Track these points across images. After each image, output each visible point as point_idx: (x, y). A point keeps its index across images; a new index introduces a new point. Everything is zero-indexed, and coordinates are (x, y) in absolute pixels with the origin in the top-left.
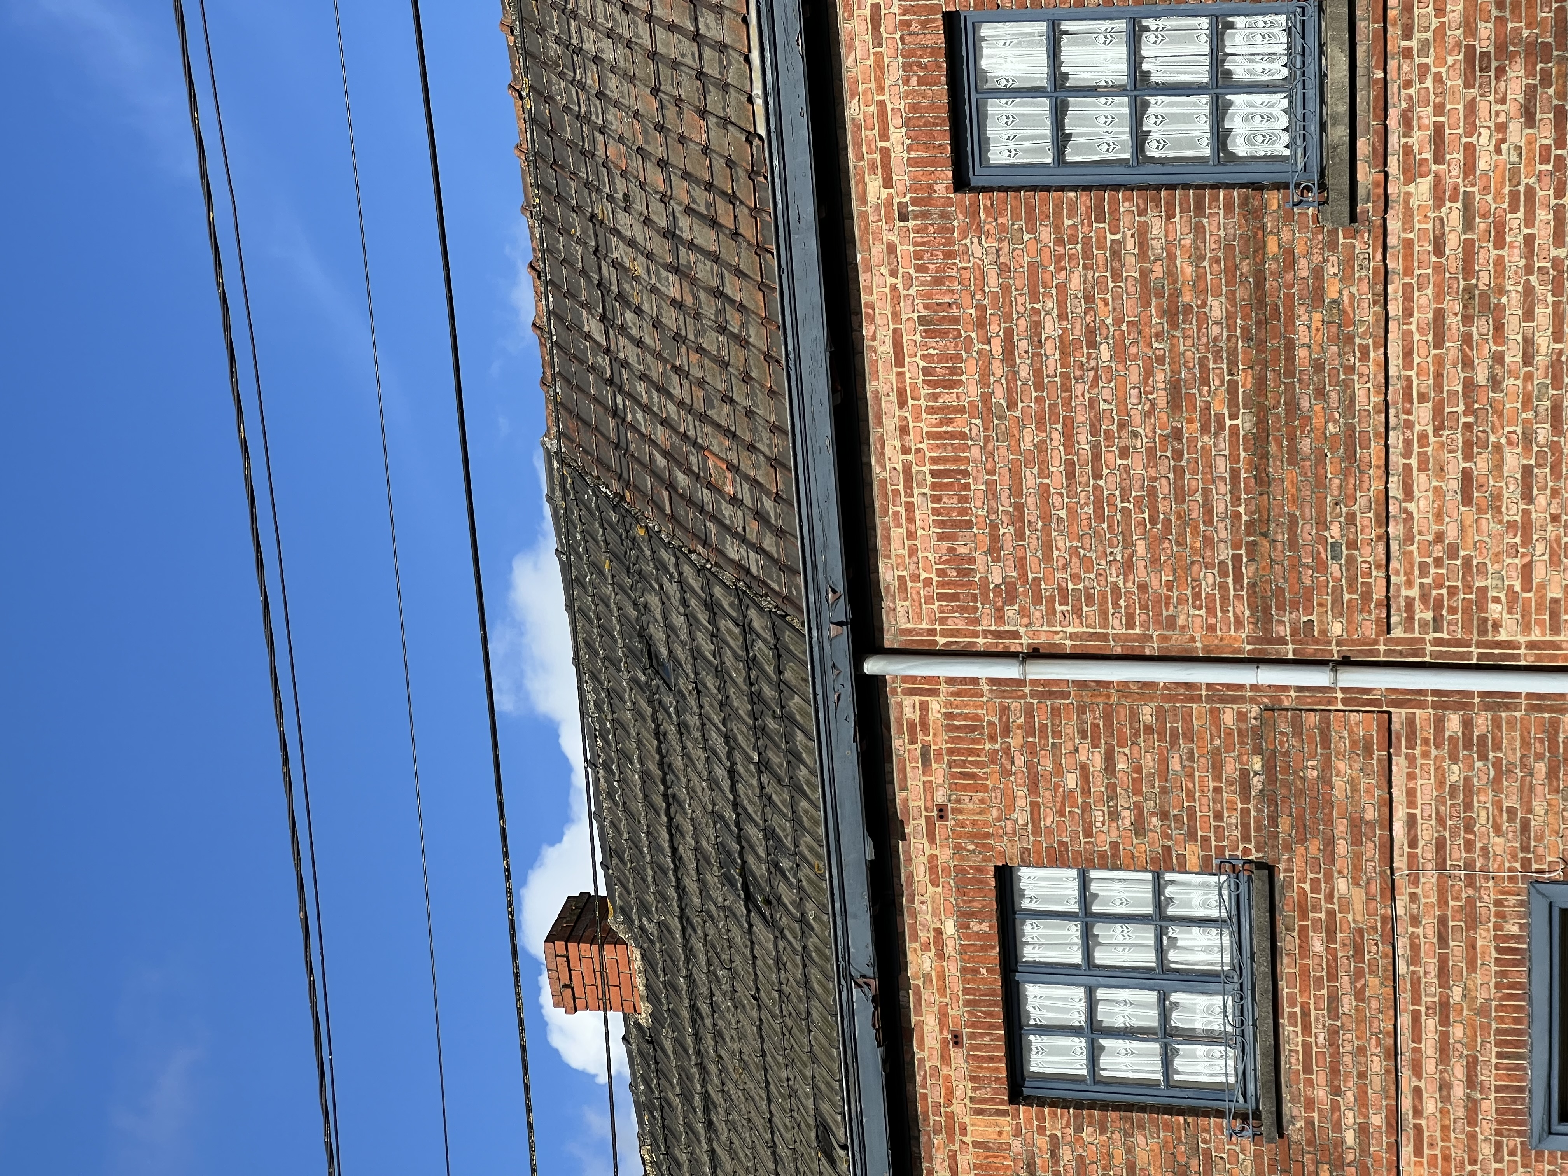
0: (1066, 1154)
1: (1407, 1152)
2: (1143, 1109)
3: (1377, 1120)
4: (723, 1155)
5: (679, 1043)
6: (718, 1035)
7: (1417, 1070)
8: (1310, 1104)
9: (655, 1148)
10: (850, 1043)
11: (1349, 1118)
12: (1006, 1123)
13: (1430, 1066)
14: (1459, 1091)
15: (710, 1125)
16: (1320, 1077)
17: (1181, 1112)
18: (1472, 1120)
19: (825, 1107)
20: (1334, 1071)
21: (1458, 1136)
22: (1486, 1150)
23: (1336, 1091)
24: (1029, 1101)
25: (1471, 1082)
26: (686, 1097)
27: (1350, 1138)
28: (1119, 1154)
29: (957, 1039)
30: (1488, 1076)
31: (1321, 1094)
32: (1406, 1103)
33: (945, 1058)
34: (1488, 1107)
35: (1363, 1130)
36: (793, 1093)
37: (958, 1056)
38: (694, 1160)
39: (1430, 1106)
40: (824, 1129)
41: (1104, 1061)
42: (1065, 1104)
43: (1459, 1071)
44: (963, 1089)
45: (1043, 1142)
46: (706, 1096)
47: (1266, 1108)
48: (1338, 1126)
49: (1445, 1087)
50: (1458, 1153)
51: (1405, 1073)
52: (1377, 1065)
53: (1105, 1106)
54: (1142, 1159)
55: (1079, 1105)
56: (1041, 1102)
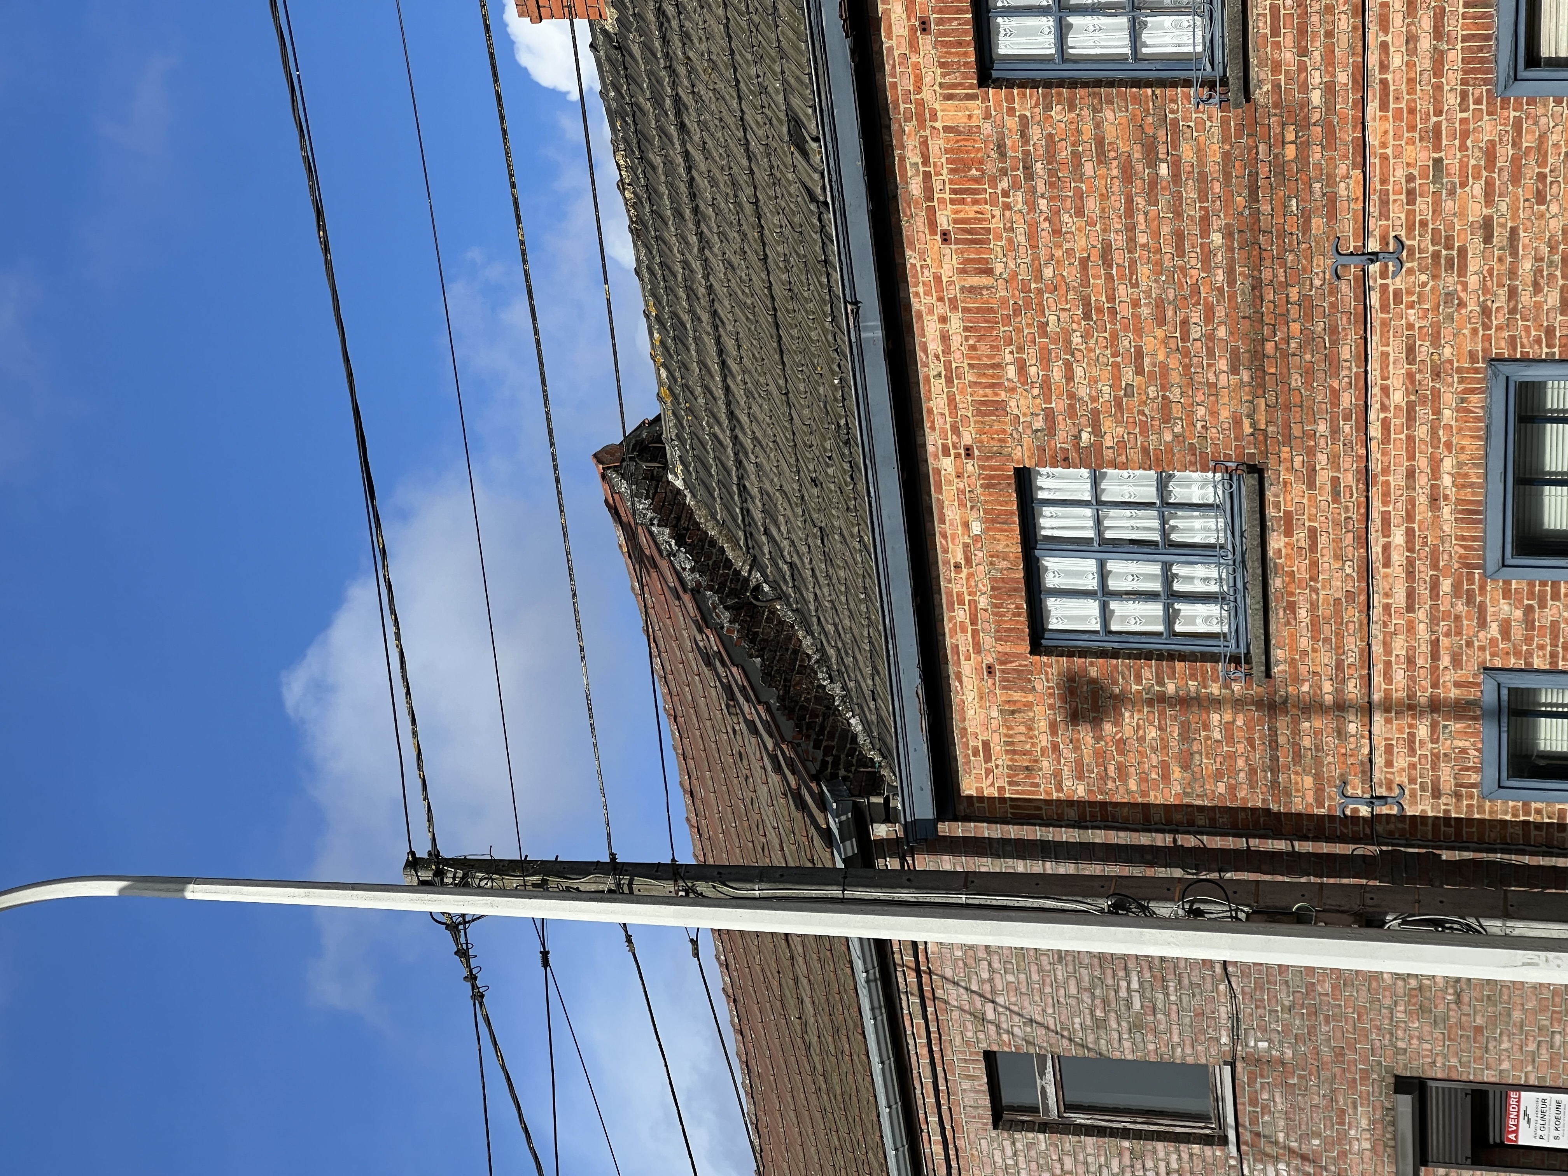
0: (1035, 133)
1: (1373, 107)
2: (1111, 84)
3: (1343, 78)
4: (697, 156)
5: (647, 47)
6: (685, 37)
7: (1384, 24)
8: (1277, 67)
9: (628, 155)
10: (818, 35)
11: (1316, 78)
12: (976, 107)
13: (1397, 21)
14: (1425, 43)
15: (682, 127)
16: (1287, 38)
17: (1149, 84)
18: (1438, 70)
19: (796, 102)
20: (1302, 32)
21: (1424, 88)
22: (1451, 100)
23: (1303, 52)
24: (998, 84)
25: (1438, 33)
26: (657, 101)
27: (1316, 97)
28: (1088, 130)
29: (924, 25)
30: (1455, 26)
31: (1288, 56)
32: (1373, 59)
33: (914, 46)
34: (1455, 57)
35: (1329, 89)
36: (763, 90)
37: (926, 43)
38: (668, 162)
39: (1397, 60)
40: (795, 124)
41: (1072, 39)
42: (1034, 84)
43: (1426, 23)
44: (932, 75)
45: (1012, 123)
46: (677, 99)
47: (1233, 74)
48: (1304, 87)
49: (1411, 39)
50: (1424, 105)
51: (1373, 28)
52: (1344, 23)
53: (1073, 84)
54: (1110, 133)
55: (1048, 84)
56: (1010, 84)
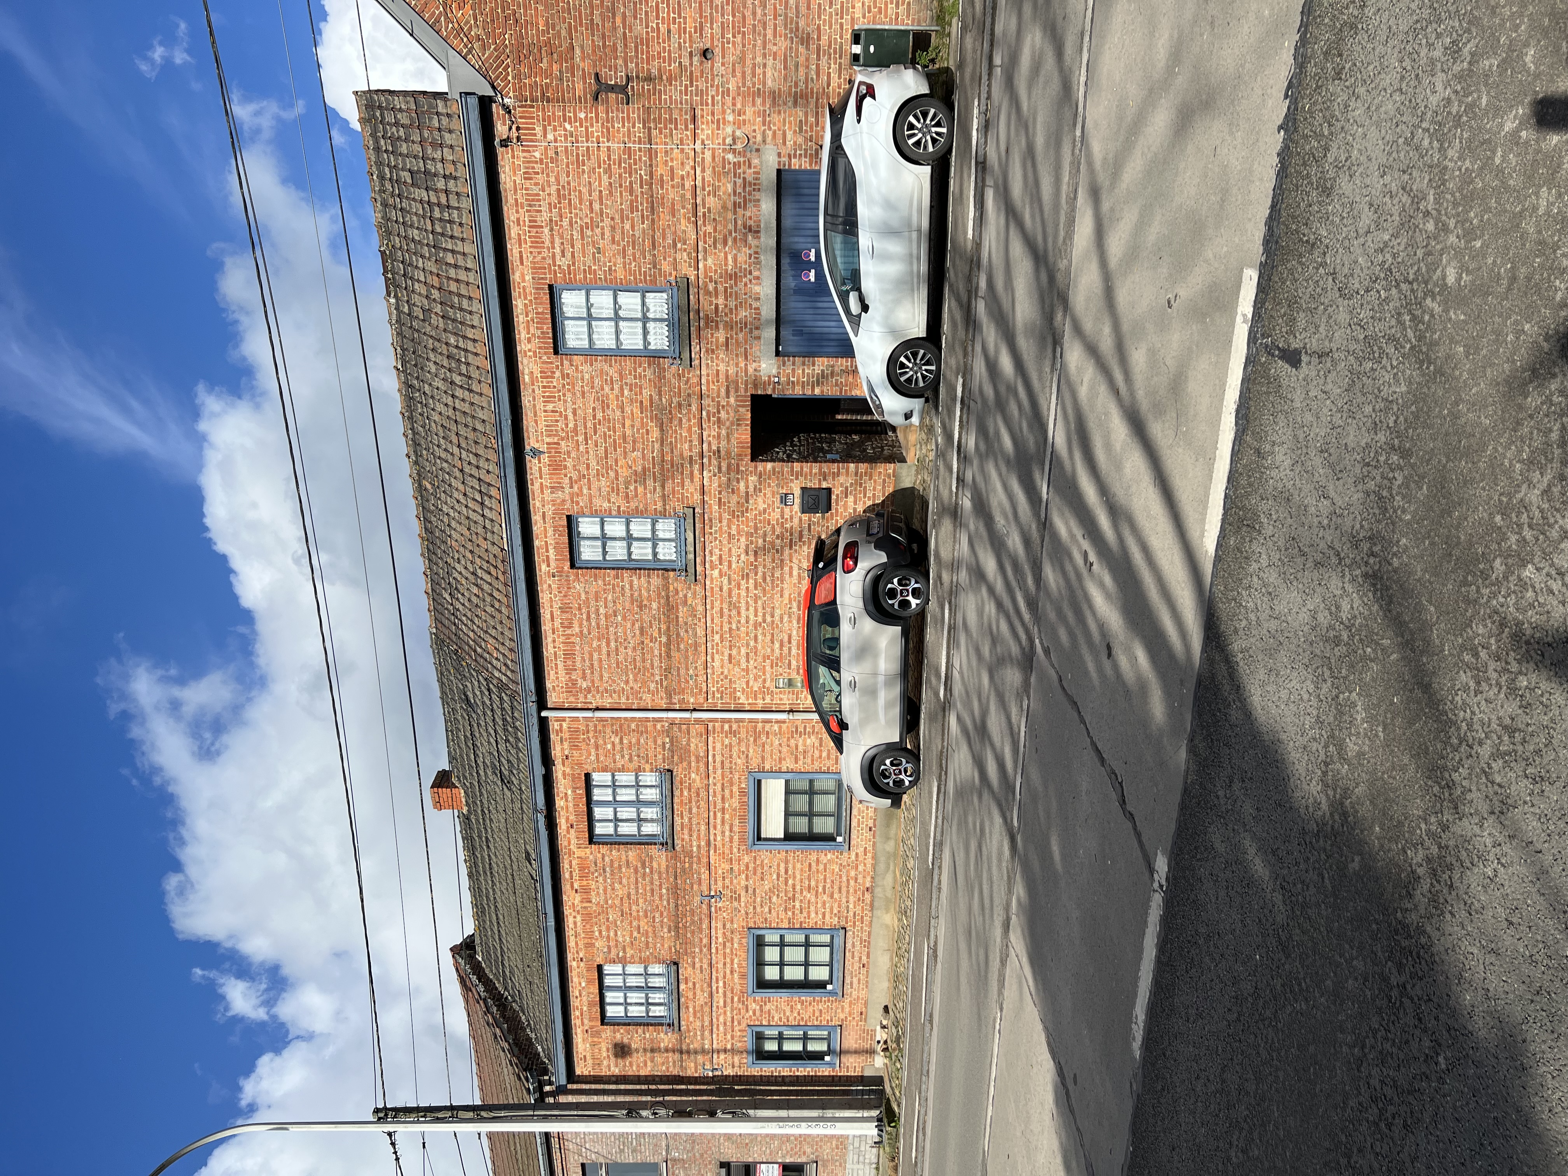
0: (607, 859)
1: (712, 852)
2: (631, 844)
3: (703, 843)
4: (493, 857)
5: (477, 820)
6: (491, 820)
7: (715, 828)
8: (683, 840)
9: (469, 851)
10: (537, 830)
11: (695, 843)
12: (588, 851)
13: (719, 827)
14: (727, 833)
15: (488, 847)
16: (686, 831)
17: (643, 844)
18: (731, 841)
19: (528, 847)
20: (690, 830)
21: (727, 846)
22: (735, 850)
23: (691, 836)
24: (595, 843)
25: (731, 831)
26: (480, 837)
27: (695, 849)
28: (624, 858)
29: (572, 826)
30: (736, 829)
31: (686, 837)
32: (712, 838)
33: (568, 832)
34: (736, 838)
35: (699, 846)
36: (517, 841)
37: (572, 831)
38: (482, 856)
39: (719, 838)
40: (528, 855)
41: (619, 829)
42: (606, 844)
43: (727, 827)
44: (574, 841)
45: (599, 856)
46: (487, 838)
47: (670, 842)
48: (691, 846)
49: (723, 832)
50: (727, 851)
51: (711, 829)
52: (703, 828)
53: (619, 844)
54: (631, 859)
55: (611, 844)
56: (599, 843)
